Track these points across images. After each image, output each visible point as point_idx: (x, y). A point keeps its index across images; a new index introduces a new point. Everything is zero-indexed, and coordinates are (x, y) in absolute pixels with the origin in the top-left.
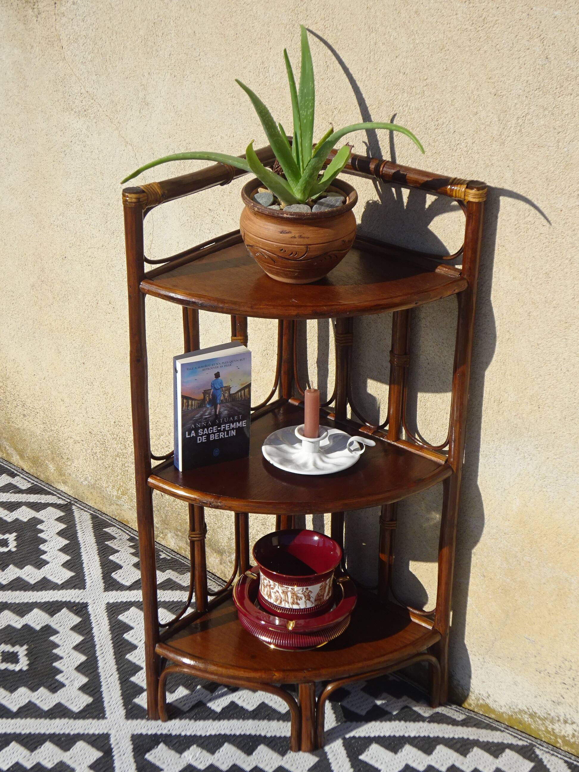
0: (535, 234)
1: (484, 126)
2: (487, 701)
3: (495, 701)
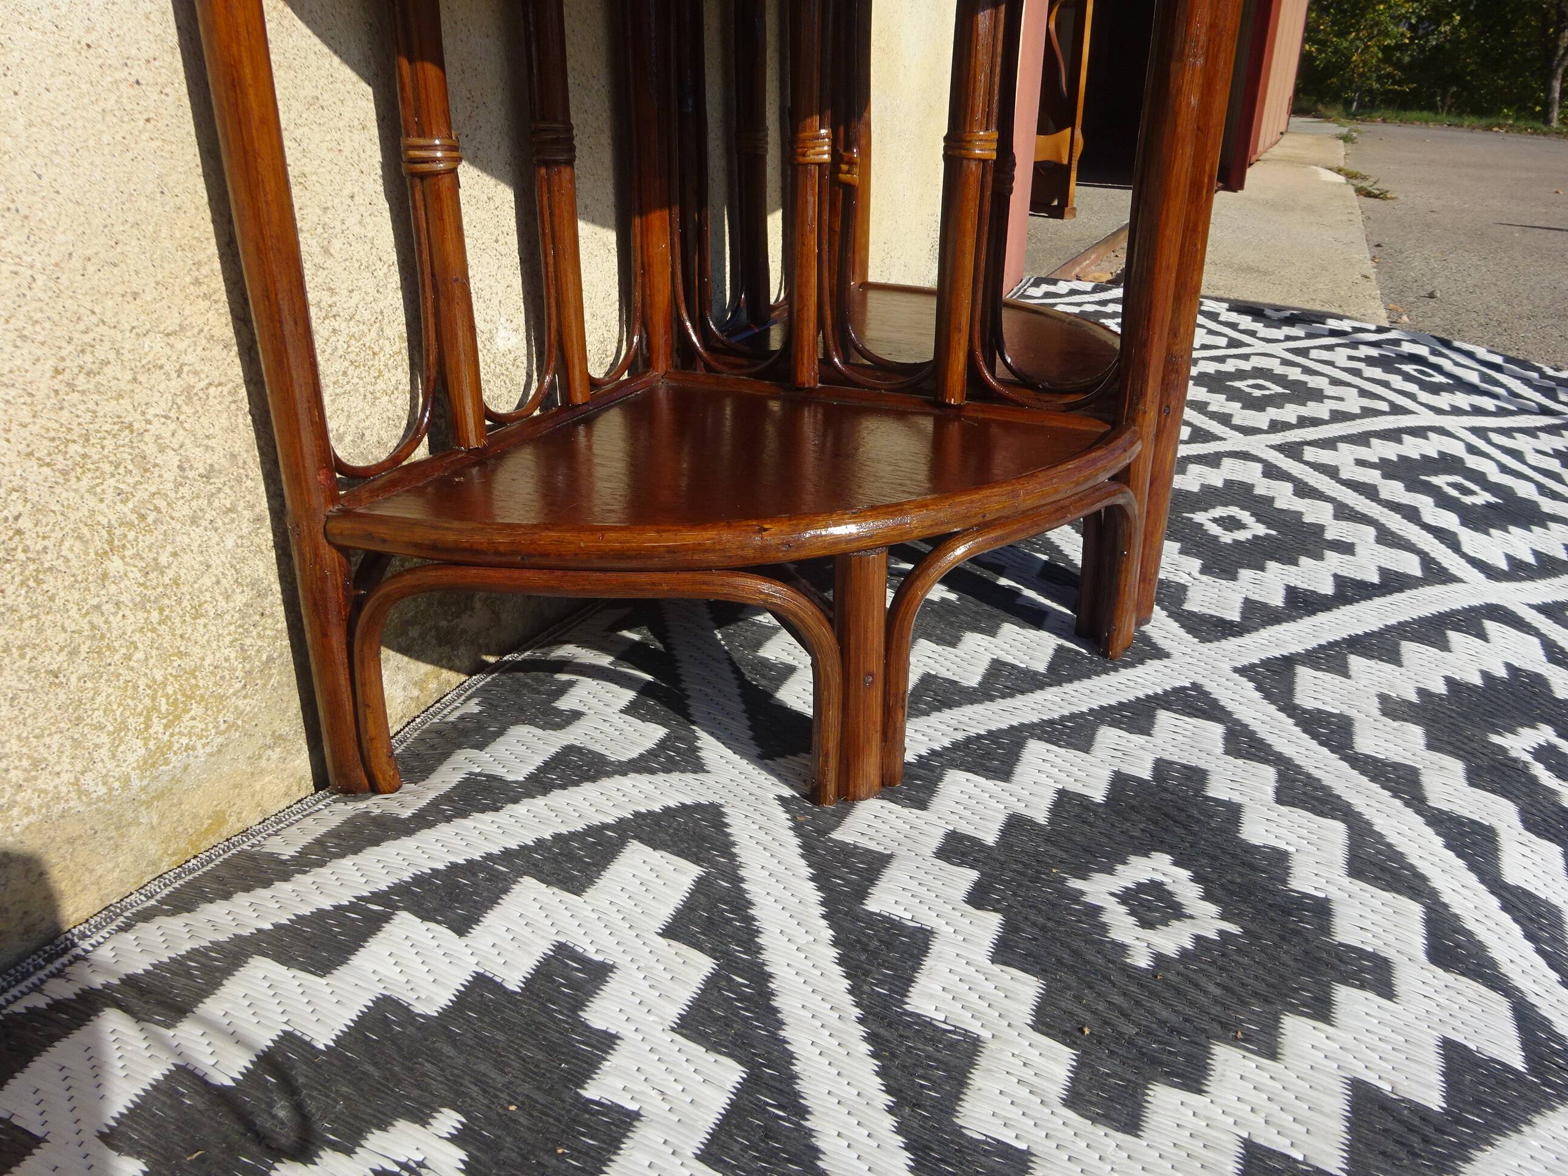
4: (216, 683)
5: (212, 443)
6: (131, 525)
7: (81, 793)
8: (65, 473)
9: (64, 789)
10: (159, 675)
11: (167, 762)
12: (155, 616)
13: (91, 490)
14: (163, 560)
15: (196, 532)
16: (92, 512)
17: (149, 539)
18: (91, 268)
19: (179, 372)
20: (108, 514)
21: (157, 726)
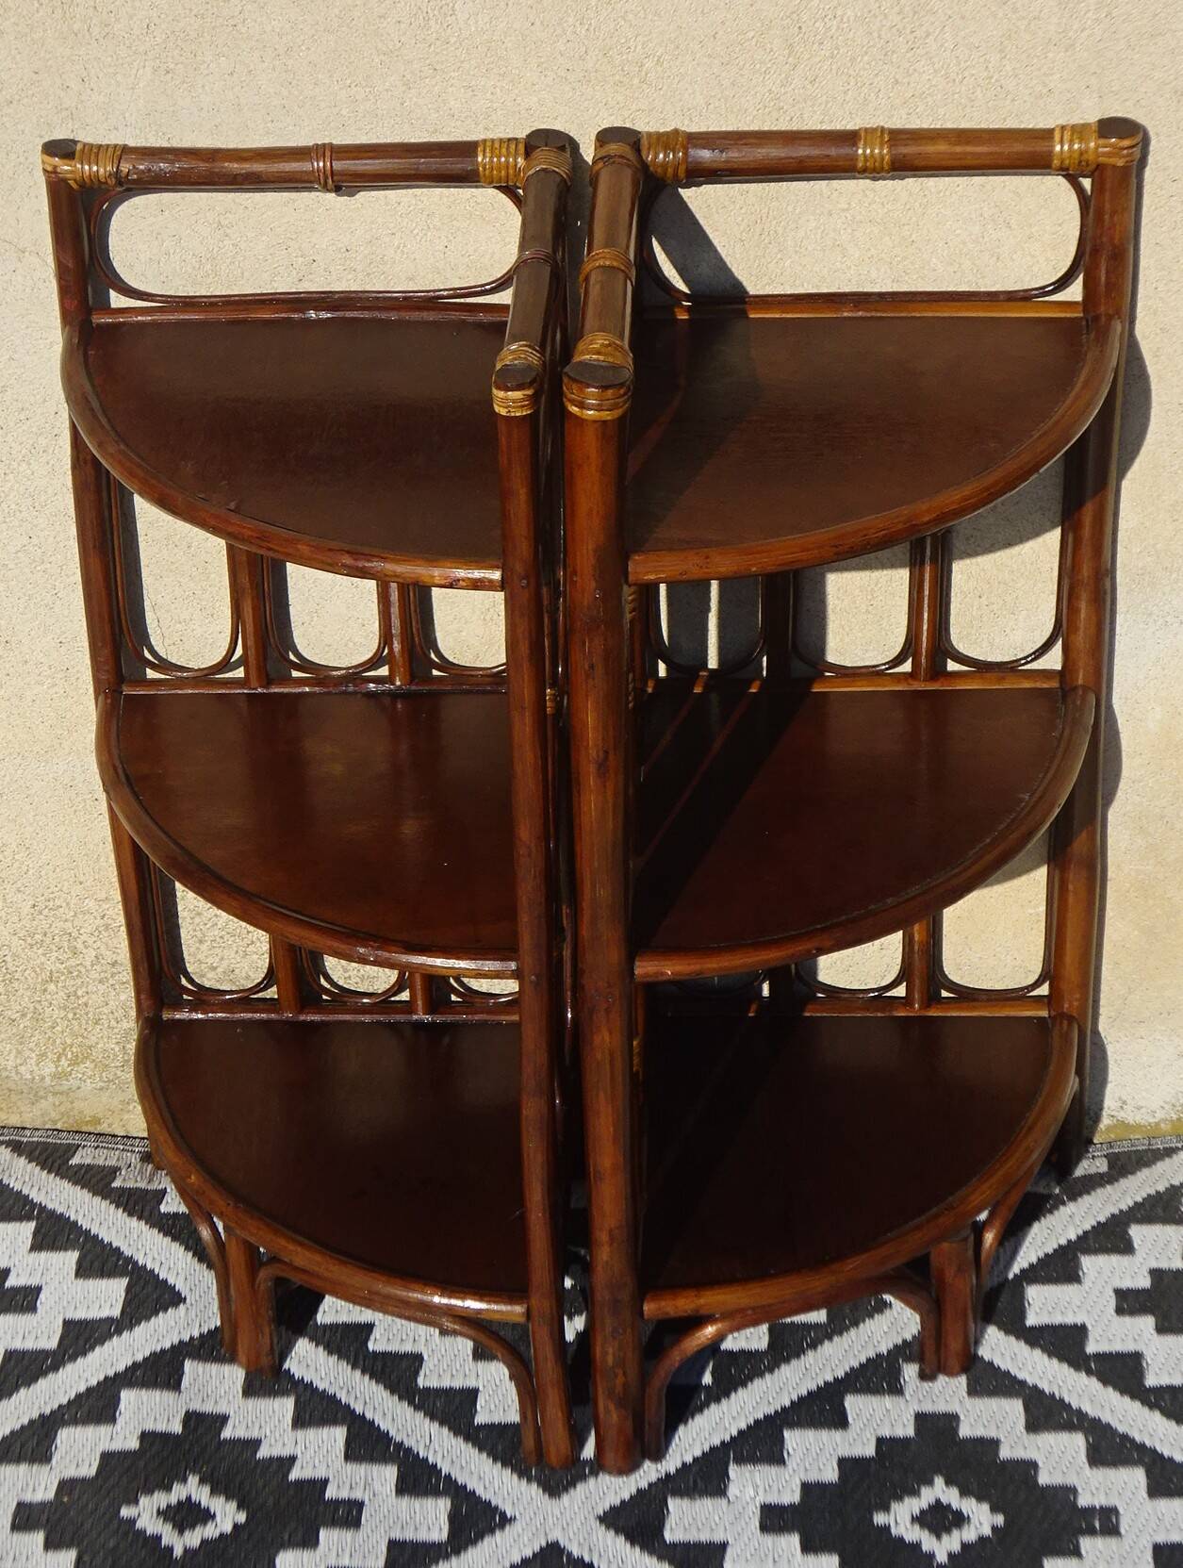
0: (1157, 200)
1: (1025, 22)
2: (1121, 1115)
3: (1139, 1108)
4: (103, 1057)
5: (119, 951)
6: (63, 974)
7: (17, 1073)
8: (31, 946)
9: (9, 1068)
10: (69, 1041)
11: (67, 1080)
12: (70, 1016)
13: (44, 955)
14: (80, 993)
15: (101, 987)
16: (43, 964)
17: (72, 982)
18: (58, 870)
19: (103, 917)
20: (49, 966)
21: (64, 1062)
